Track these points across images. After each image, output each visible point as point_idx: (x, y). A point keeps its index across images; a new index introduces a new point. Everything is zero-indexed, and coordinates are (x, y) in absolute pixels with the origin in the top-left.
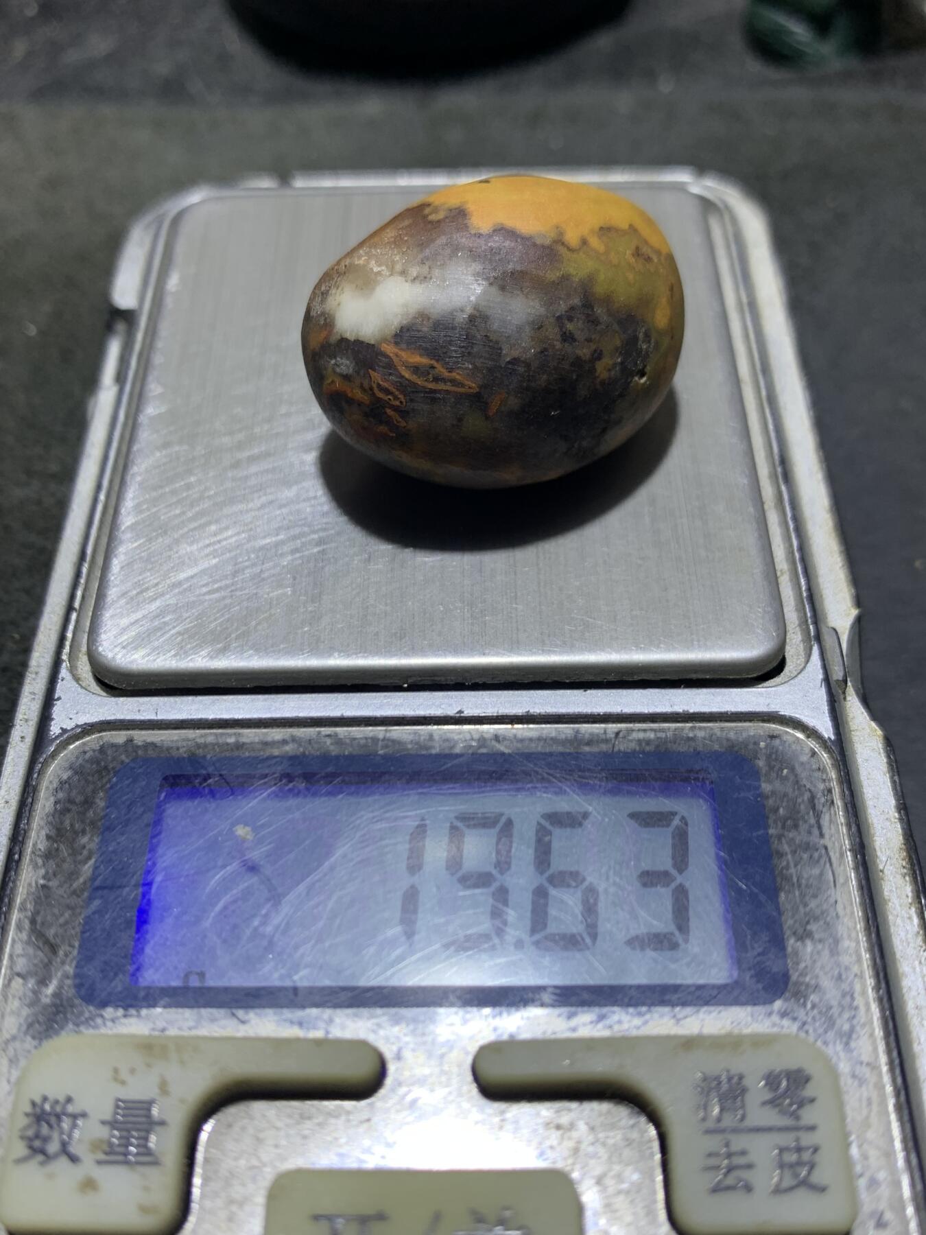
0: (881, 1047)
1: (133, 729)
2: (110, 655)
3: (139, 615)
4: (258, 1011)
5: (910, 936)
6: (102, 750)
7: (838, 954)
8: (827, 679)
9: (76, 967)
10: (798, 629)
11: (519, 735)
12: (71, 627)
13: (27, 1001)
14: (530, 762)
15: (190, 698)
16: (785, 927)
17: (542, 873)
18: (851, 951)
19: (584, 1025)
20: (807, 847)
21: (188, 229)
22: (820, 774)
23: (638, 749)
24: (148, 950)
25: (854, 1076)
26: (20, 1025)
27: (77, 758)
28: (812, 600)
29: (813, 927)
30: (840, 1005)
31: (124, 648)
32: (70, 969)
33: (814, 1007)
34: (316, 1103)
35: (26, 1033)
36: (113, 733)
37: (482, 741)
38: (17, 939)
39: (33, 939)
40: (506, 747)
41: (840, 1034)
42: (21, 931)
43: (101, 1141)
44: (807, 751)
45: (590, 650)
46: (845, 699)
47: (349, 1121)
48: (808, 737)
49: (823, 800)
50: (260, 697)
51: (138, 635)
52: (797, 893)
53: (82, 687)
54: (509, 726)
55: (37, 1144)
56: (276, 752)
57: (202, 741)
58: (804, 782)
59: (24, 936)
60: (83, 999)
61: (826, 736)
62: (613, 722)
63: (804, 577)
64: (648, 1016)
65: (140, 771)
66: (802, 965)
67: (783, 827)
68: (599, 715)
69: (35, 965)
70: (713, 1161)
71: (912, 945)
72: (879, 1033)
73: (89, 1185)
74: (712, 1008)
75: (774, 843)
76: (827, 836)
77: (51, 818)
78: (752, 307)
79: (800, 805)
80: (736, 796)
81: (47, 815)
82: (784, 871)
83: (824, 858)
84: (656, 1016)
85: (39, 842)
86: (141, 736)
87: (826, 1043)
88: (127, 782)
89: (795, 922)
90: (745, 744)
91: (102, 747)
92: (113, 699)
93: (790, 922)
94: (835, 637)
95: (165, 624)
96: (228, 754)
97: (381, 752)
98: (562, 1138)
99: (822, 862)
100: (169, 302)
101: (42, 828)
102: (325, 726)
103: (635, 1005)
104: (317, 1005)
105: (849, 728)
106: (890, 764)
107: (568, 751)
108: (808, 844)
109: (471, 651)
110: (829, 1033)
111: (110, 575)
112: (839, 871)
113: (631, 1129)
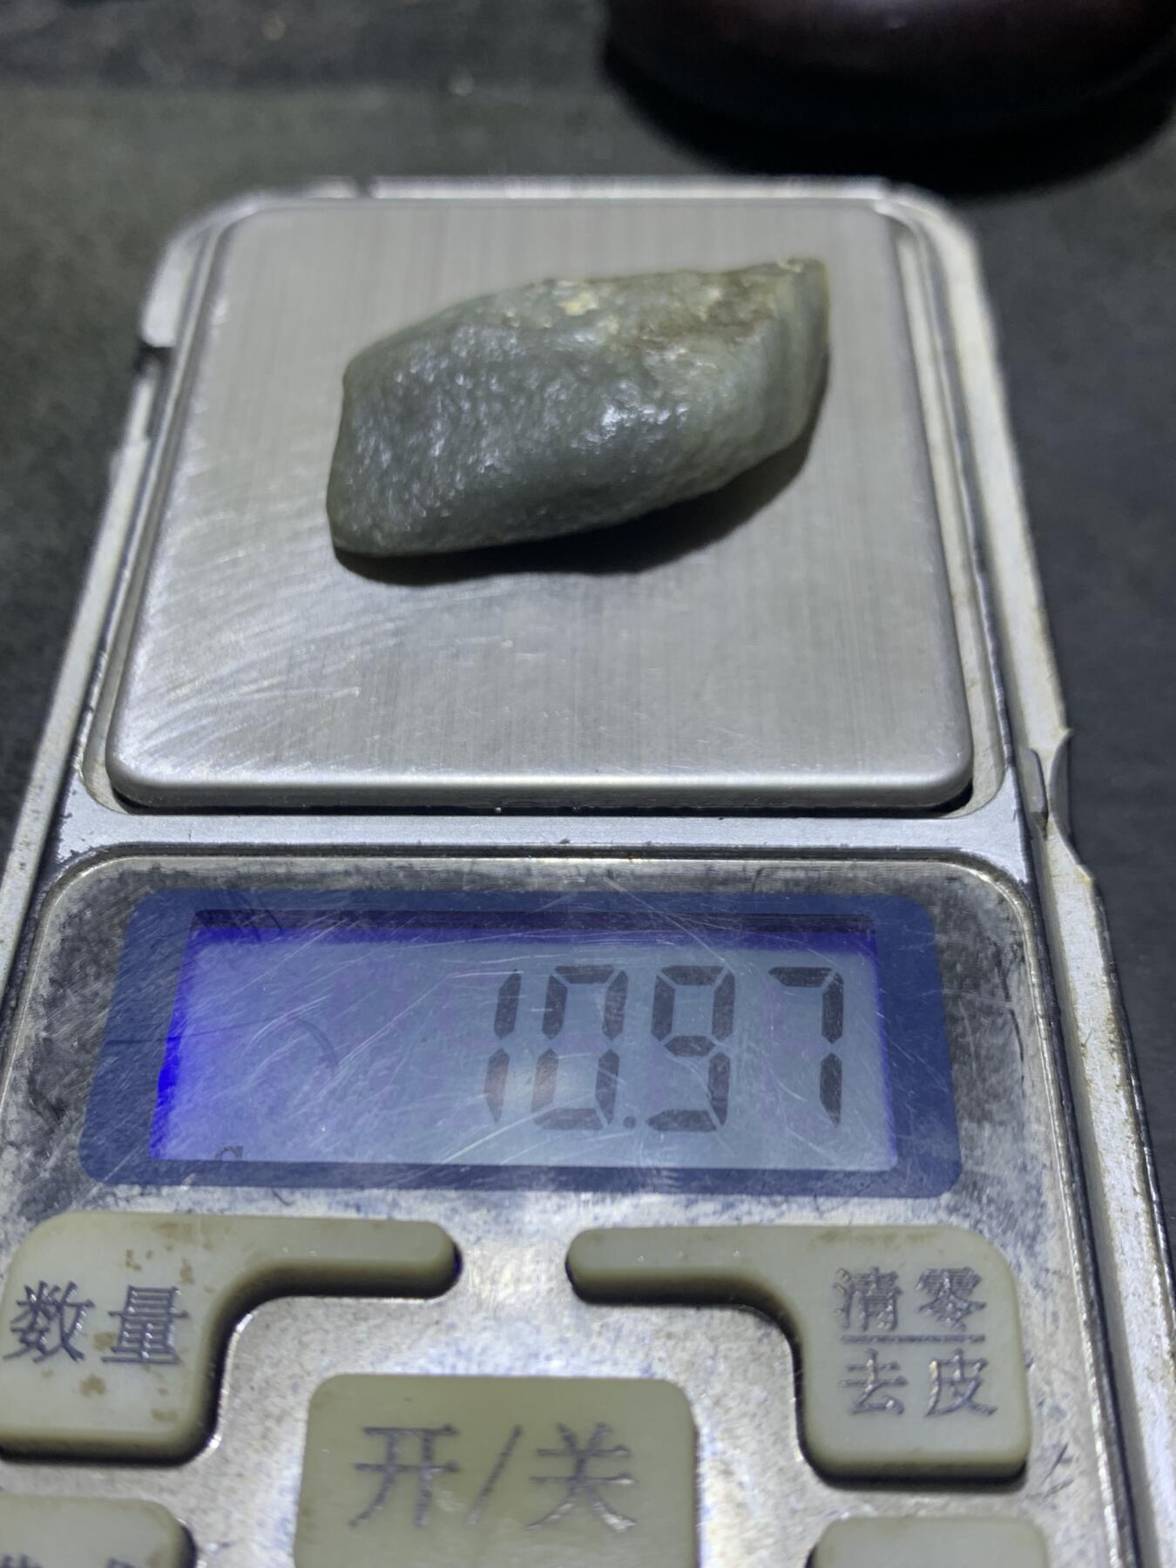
0: (1074, 1252)
1: (161, 854)
2: (133, 766)
3: (171, 714)
4: (305, 1191)
5: (1116, 1125)
6: (122, 878)
7: (1023, 1139)
8: (1023, 811)
9: (84, 1135)
10: (989, 751)
11: (638, 871)
12: (86, 730)
13: (22, 1175)
14: (648, 903)
15: (231, 819)
16: (958, 1106)
17: (660, 1037)
18: (1041, 1137)
19: (706, 1215)
20: (989, 1011)
21: (241, 245)
22: (1009, 925)
23: (783, 890)
24: (173, 1116)
25: (1037, 1286)
26: (13, 1204)
27: (91, 887)
28: (1009, 715)
29: (993, 1107)
30: (1022, 1199)
31: (151, 755)
32: (75, 1138)
33: (990, 1201)
34: (374, 1301)
35: (20, 1214)
36: (136, 858)
37: (591, 876)
38: (11, 1103)
39: (31, 1101)
40: (620, 884)
41: (1022, 1236)
42: (16, 1093)
43: (110, 1336)
44: (994, 896)
45: (727, 769)
46: (1045, 837)
47: (412, 1322)
48: (996, 880)
49: (1011, 956)
50: (319, 818)
51: (170, 741)
52: (974, 1066)
53: (98, 802)
54: (627, 860)
55: (32, 1337)
56: (338, 886)
57: (243, 870)
58: (988, 933)
59: (20, 1098)
60: (91, 1174)
61: (1018, 879)
62: (755, 857)
63: (999, 687)
64: (784, 1207)
65: (167, 904)
66: (978, 1153)
67: (960, 987)
68: (737, 848)
69: (33, 1133)
70: (854, 1376)
71: (1118, 1135)
72: (1071, 1235)
73: (94, 1386)
74: (862, 1200)
75: (947, 1005)
76: (1014, 999)
77: (56, 959)
78: (951, 358)
79: (981, 961)
80: (903, 947)
81: (52, 956)
82: (960, 1040)
83: (1010, 1026)
84: (794, 1207)
85: (41, 986)
86: (169, 863)
87: (1003, 1246)
88: (151, 918)
89: (971, 1099)
90: (917, 887)
91: (122, 875)
92: (137, 819)
93: (965, 1100)
94: (1035, 760)
95: (203, 727)
96: (276, 886)
97: (466, 888)
98: (674, 1347)
99: (1007, 1029)
100: (215, 335)
101: (45, 970)
102: (397, 855)
103: (769, 1194)
104: (378, 1185)
105: (1049, 871)
106: (1099, 917)
107: (697, 890)
108: (990, 1007)
109: (582, 768)
110: (1009, 1234)
111: (135, 667)
112: (1028, 1041)
113: (760, 1341)
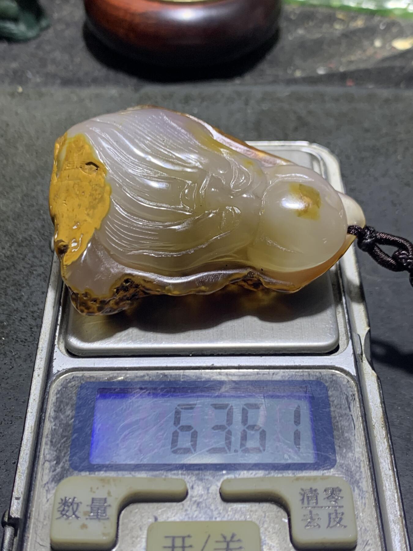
0: (370, 485)
1: (85, 371)
4: (139, 472)
5: (384, 449)
6: (74, 378)
8: (354, 353)
10: (345, 335)
11: (236, 374)
12: (57, 332)
13: (52, 470)
15: (107, 359)
16: (335, 444)
17: (244, 426)
22: (350, 389)
23: (281, 379)
25: (360, 495)
26: (49, 479)
27: (64, 382)
28: (350, 323)
30: (356, 471)
32: (67, 458)
34: (162, 504)
36: (77, 372)
39: (52, 448)
43: (87, 512)
44: (346, 380)
46: (362, 361)
47: (174, 509)
48: (347, 375)
49: (351, 398)
50: (135, 359)
52: (340, 431)
53: (63, 355)
55: (64, 513)
56: (141, 380)
57: (111, 376)
58: (344, 391)
59: (48, 447)
60: (73, 469)
61: (353, 374)
62: (272, 369)
64: (283, 474)
65: (89, 387)
67: (336, 408)
68: (266, 366)
69: (54, 457)
70: (305, 518)
71: (384, 452)
72: (370, 480)
73: (84, 526)
74: (307, 471)
75: (332, 413)
76: (352, 411)
77: (55, 404)
79: (342, 400)
82: (336, 423)
83: (351, 419)
84: (287, 473)
85: (51, 413)
86: (87, 374)
90: (322, 377)
93: (337, 442)
94: (358, 337)
97: (182, 380)
98: (253, 514)
101: (52, 408)
102: (160, 370)
103: (279, 470)
104: (161, 470)
105: (363, 372)
106: (379, 386)
108: (345, 414)
109: (217, 341)
112: (356, 423)
113: (278, 512)
